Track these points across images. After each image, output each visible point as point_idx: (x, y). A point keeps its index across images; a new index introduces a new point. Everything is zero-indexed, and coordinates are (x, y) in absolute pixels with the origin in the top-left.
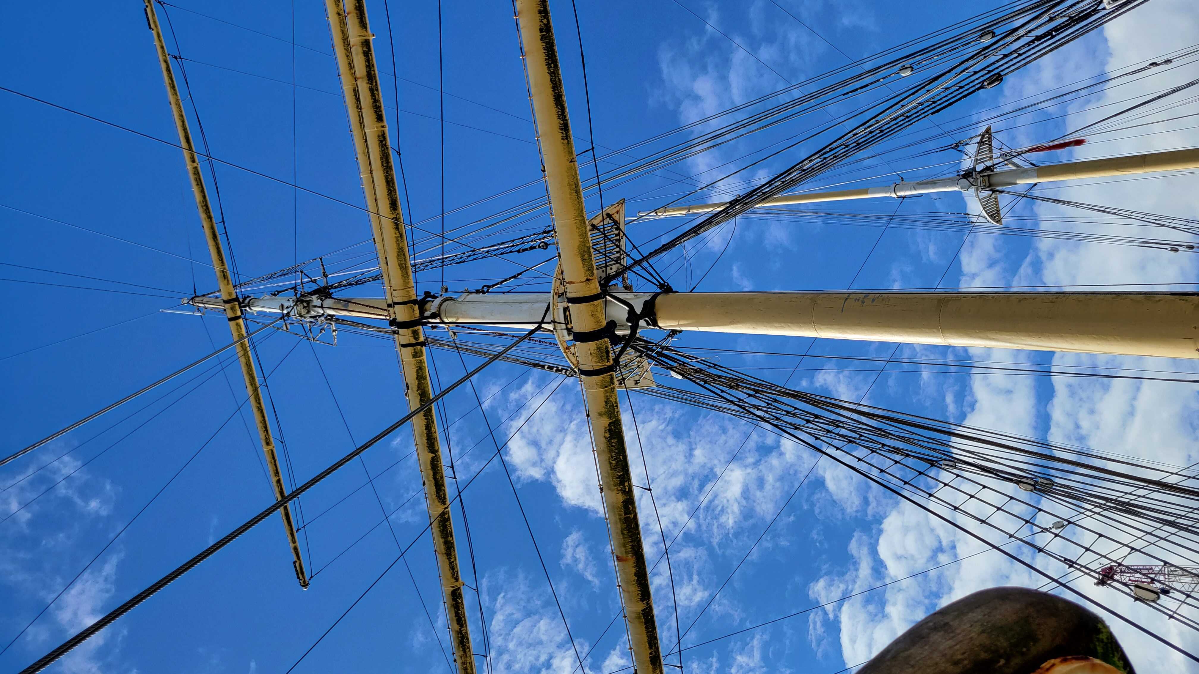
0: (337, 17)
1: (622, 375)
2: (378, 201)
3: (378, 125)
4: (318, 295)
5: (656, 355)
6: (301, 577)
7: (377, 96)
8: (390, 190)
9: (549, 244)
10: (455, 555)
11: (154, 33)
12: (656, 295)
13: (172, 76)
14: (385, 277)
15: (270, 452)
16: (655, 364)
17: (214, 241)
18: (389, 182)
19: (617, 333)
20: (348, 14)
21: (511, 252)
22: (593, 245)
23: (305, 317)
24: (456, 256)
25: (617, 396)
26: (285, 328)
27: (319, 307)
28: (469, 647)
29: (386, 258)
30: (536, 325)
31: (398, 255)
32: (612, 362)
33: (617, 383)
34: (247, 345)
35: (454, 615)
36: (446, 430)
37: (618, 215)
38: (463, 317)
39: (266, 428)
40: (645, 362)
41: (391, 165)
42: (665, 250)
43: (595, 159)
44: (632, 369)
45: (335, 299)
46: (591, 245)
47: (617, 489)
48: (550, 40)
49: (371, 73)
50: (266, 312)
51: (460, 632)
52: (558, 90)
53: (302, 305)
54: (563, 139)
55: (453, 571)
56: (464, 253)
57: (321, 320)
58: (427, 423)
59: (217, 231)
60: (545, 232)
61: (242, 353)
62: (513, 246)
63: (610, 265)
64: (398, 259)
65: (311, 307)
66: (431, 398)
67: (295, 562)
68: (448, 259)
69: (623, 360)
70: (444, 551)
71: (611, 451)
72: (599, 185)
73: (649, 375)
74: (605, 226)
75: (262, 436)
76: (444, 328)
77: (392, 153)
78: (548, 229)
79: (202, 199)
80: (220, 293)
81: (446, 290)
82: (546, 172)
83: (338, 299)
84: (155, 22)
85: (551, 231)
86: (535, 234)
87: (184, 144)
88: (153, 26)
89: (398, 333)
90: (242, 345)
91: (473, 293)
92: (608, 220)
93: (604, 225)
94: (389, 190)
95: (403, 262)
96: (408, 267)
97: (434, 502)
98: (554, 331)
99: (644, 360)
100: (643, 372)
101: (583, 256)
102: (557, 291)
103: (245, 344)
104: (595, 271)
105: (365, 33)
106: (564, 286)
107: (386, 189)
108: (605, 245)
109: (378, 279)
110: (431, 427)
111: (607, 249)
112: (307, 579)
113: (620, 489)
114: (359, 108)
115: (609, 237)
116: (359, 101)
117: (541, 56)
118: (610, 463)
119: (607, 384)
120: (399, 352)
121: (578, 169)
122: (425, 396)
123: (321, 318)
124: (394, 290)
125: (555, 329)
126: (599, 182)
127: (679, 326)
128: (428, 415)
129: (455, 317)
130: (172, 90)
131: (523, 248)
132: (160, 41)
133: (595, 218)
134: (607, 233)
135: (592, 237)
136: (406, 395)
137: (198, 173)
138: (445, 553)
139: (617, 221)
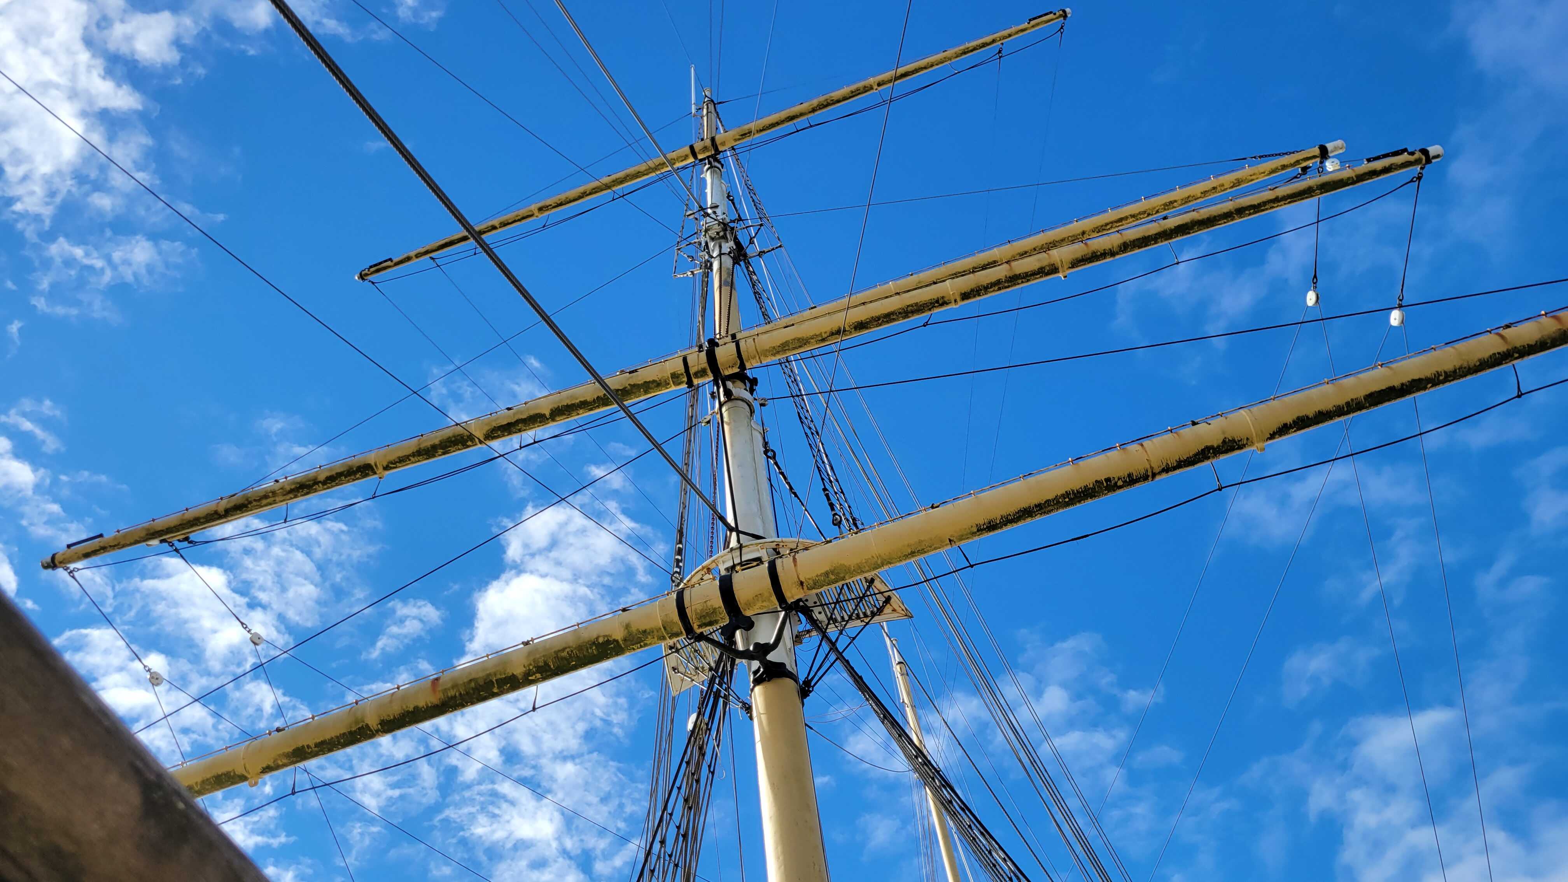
0: (1080, 231)
1: (682, 648)
2: (862, 307)
3: (956, 294)
4: (735, 247)
5: (714, 690)
6: (372, 270)
7: (992, 290)
8: (879, 320)
9: (839, 527)
10: (419, 461)
11: (1026, 25)
12: (793, 677)
13: (978, 49)
14: (768, 327)
15: (530, 213)
16: (702, 691)
17: (786, 119)
18: (888, 317)
19: (738, 634)
20: (1086, 244)
21: (823, 479)
22: (847, 584)
23: (705, 235)
24: (807, 411)
25: (654, 646)
26: (689, 212)
27: (720, 251)
28: (296, 497)
29: (793, 325)
30: (733, 525)
31: (799, 339)
32: (698, 631)
33: (671, 642)
34: (663, 171)
35: (339, 471)
36: (580, 429)
37: (891, 611)
38: (731, 430)
39: (561, 204)
40: (705, 677)
41: (909, 317)
42: (856, 681)
43: (957, 571)
44: (692, 659)
45: (733, 268)
46: (847, 581)
47: (531, 665)
48: (1097, 492)
49: (1019, 279)
50: (706, 188)
51: (316, 482)
52: (1037, 511)
53: (721, 229)
54: (977, 525)
55: (397, 462)
56: (812, 421)
57: (705, 255)
58: (590, 403)
59: (799, 120)
60: (854, 520)
61: (652, 166)
62: (831, 482)
63: (824, 610)
64: (794, 339)
65: (718, 241)
66: (625, 403)
67: (390, 260)
68: (802, 402)
69: (702, 645)
70: (422, 446)
71: (580, 648)
72: (925, 581)
73: (687, 684)
74: (874, 596)
75: (548, 202)
76: (713, 408)
77: (927, 316)
78: (859, 523)
79: (835, 99)
80: (722, 132)
81: (762, 405)
82: (931, 510)
83: (733, 273)
84: (1038, 24)
85: (857, 528)
86: (849, 507)
87: (901, 70)
88: (1033, 23)
89: (700, 351)
90: (663, 165)
91: (764, 439)
92: (882, 599)
93: (875, 594)
94: (878, 318)
95: (791, 346)
96: (786, 353)
97: (486, 425)
98: (729, 550)
99: (707, 674)
100: (690, 676)
101: (832, 572)
102: (781, 546)
103: (663, 168)
104: (815, 591)
105: (1066, 267)
106: (789, 554)
107: (879, 314)
108: (849, 600)
109: (765, 318)
110: (584, 408)
111: (844, 603)
112: (370, 278)
113: (531, 667)
114: (974, 270)
115: (861, 604)
116: (983, 269)
117: (1076, 484)
118: (563, 650)
119: (668, 629)
120: (676, 356)
121: (941, 550)
122: (623, 395)
123: (707, 255)
124: (754, 339)
125: (732, 549)
126: (928, 580)
127: (759, 714)
128: (602, 401)
129: (730, 420)
130: (961, 52)
131: (830, 494)
132: (1017, 33)
133: (883, 582)
134: (866, 601)
135: (857, 581)
136: (622, 372)
137: (865, 92)
138: (420, 448)
139: (882, 611)
